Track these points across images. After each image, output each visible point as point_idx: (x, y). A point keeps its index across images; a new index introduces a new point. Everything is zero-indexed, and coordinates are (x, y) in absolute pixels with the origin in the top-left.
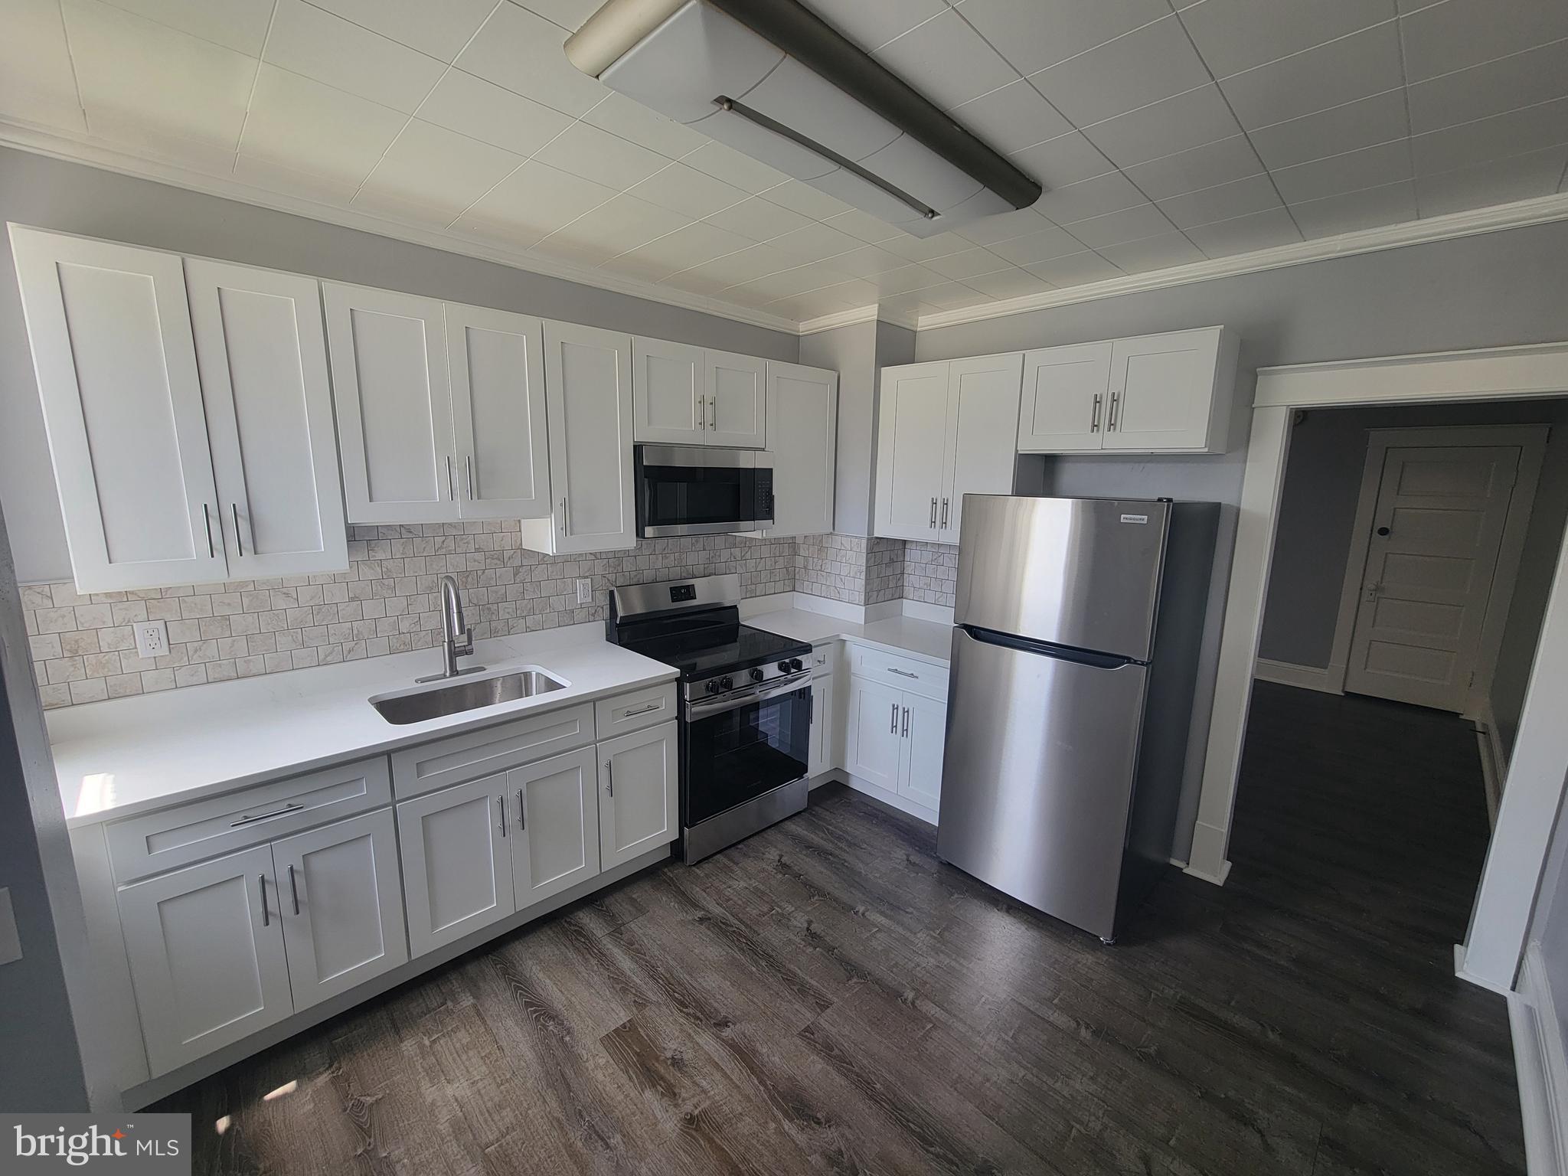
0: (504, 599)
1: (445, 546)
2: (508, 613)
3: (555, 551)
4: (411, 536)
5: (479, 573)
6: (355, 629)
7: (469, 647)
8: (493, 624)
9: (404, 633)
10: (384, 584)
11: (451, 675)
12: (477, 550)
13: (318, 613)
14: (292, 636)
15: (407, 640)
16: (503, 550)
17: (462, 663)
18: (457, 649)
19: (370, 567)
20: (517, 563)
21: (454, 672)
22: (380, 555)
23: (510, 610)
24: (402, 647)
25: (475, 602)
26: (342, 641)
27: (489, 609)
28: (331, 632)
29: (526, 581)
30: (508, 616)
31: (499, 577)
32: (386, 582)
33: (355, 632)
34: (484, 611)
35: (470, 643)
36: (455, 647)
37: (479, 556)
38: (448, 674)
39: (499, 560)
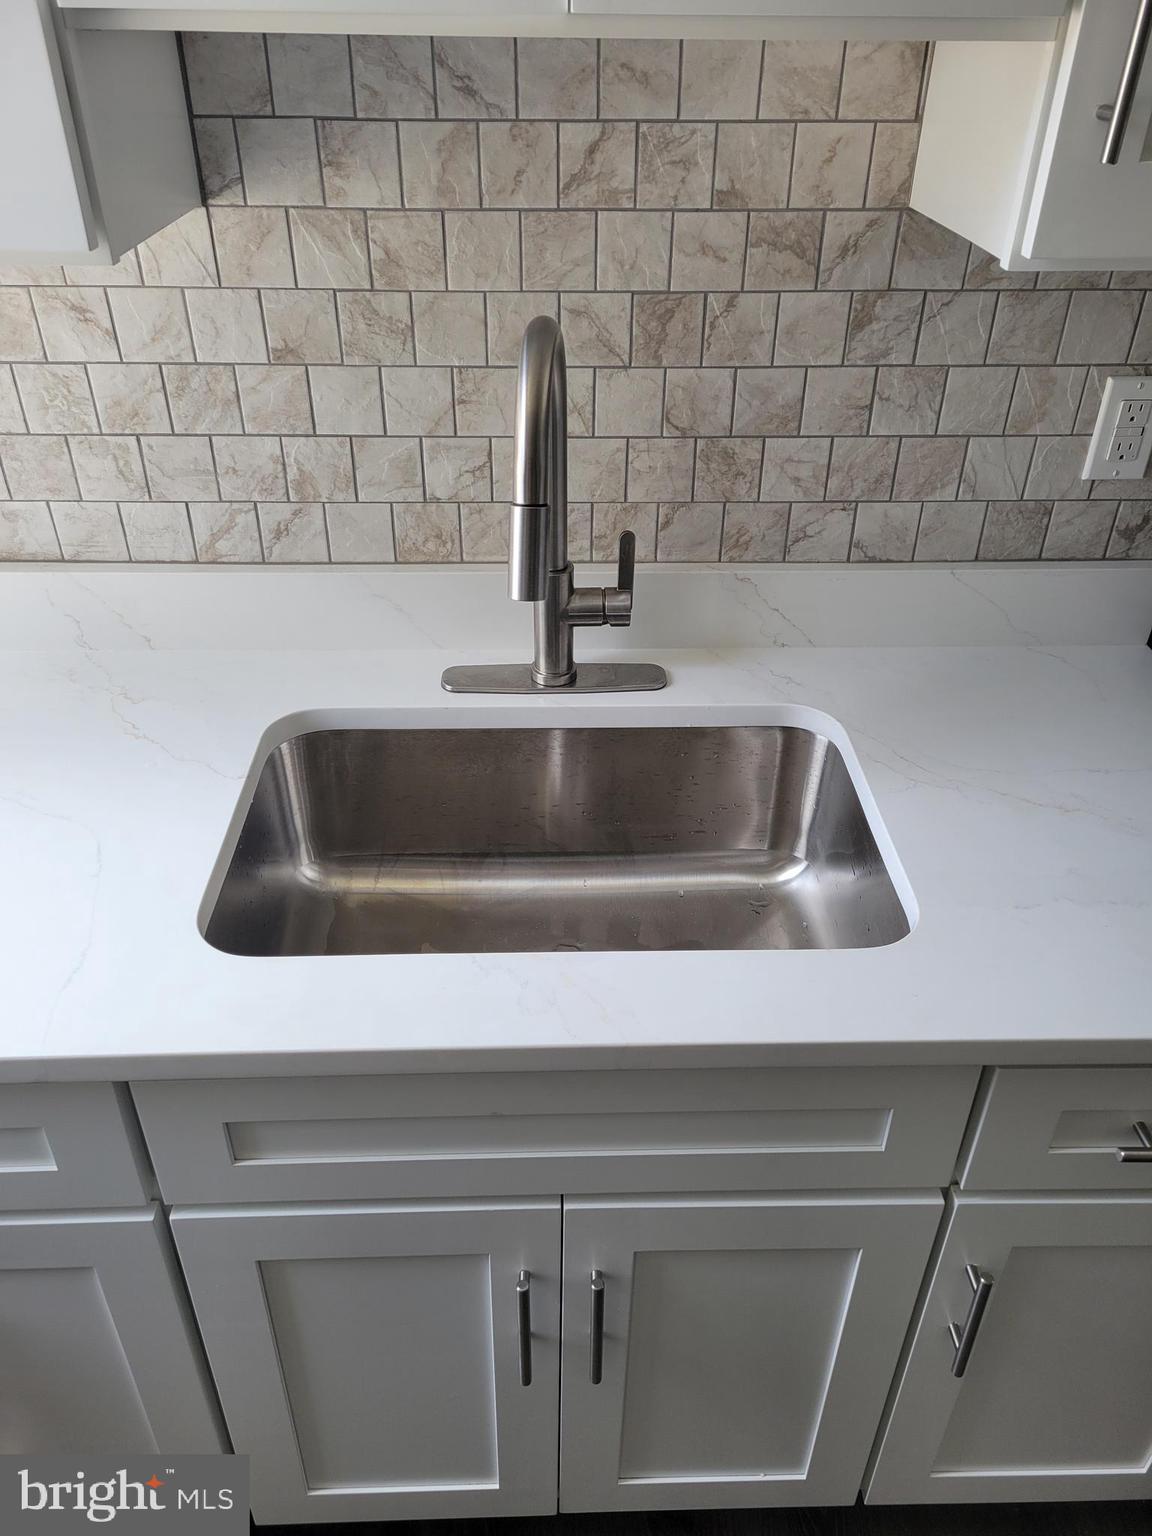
0: (790, 423)
1: (596, 169)
2: (797, 480)
3: (1027, 252)
4: (470, 110)
5: (715, 303)
6: (290, 461)
7: (621, 600)
8: (737, 514)
9: (438, 501)
10: (375, 312)
11: (550, 688)
12: (724, 201)
13: (181, 391)
14: (115, 458)
15: (448, 526)
16: (825, 211)
17: (590, 645)
18: (577, 603)
19: (330, 239)
20: (869, 272)
21: (567, 676)
22: (362, 190)
23: (805, 472)
24: (431, 546)
25: (684, 423)
26: (256, 497)
27: (728, 456)
28: (224, 460)
29: (892, 359)
30: (791, 492)
31: (789, 332)
32: (382, 303)
33: (292, 473)
34: (708, 459)
35: (626, 582)
36: (572, 590)
37: (725, 230)
38: (540, 679)
39: (801, 255)
